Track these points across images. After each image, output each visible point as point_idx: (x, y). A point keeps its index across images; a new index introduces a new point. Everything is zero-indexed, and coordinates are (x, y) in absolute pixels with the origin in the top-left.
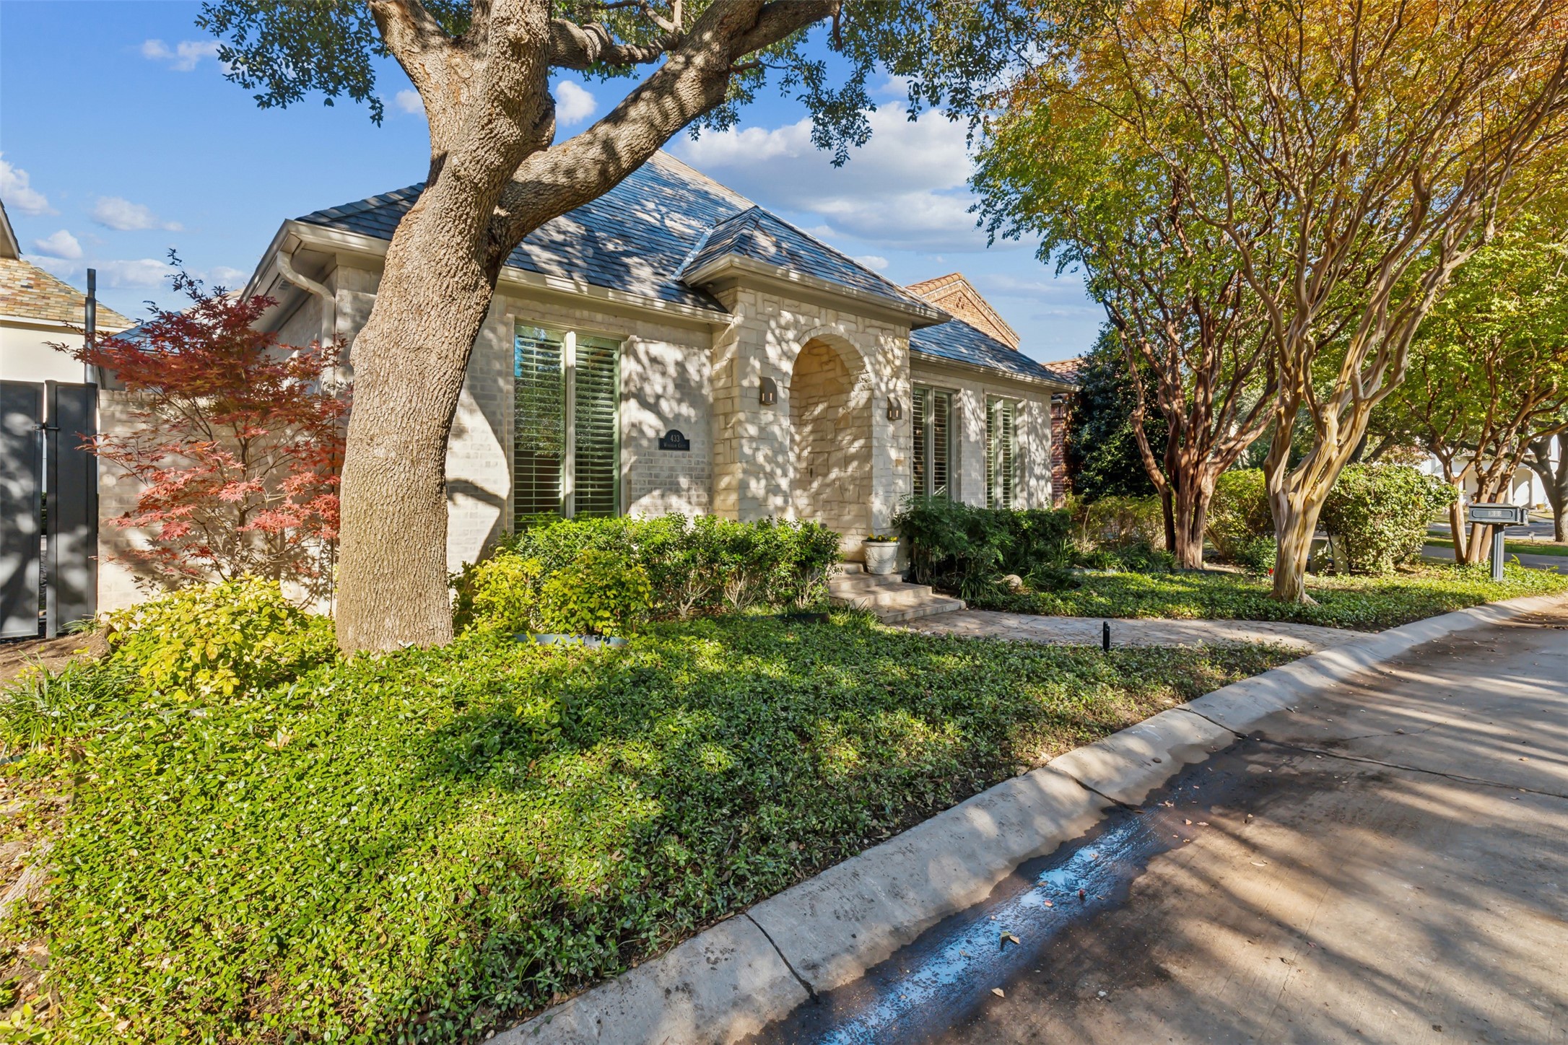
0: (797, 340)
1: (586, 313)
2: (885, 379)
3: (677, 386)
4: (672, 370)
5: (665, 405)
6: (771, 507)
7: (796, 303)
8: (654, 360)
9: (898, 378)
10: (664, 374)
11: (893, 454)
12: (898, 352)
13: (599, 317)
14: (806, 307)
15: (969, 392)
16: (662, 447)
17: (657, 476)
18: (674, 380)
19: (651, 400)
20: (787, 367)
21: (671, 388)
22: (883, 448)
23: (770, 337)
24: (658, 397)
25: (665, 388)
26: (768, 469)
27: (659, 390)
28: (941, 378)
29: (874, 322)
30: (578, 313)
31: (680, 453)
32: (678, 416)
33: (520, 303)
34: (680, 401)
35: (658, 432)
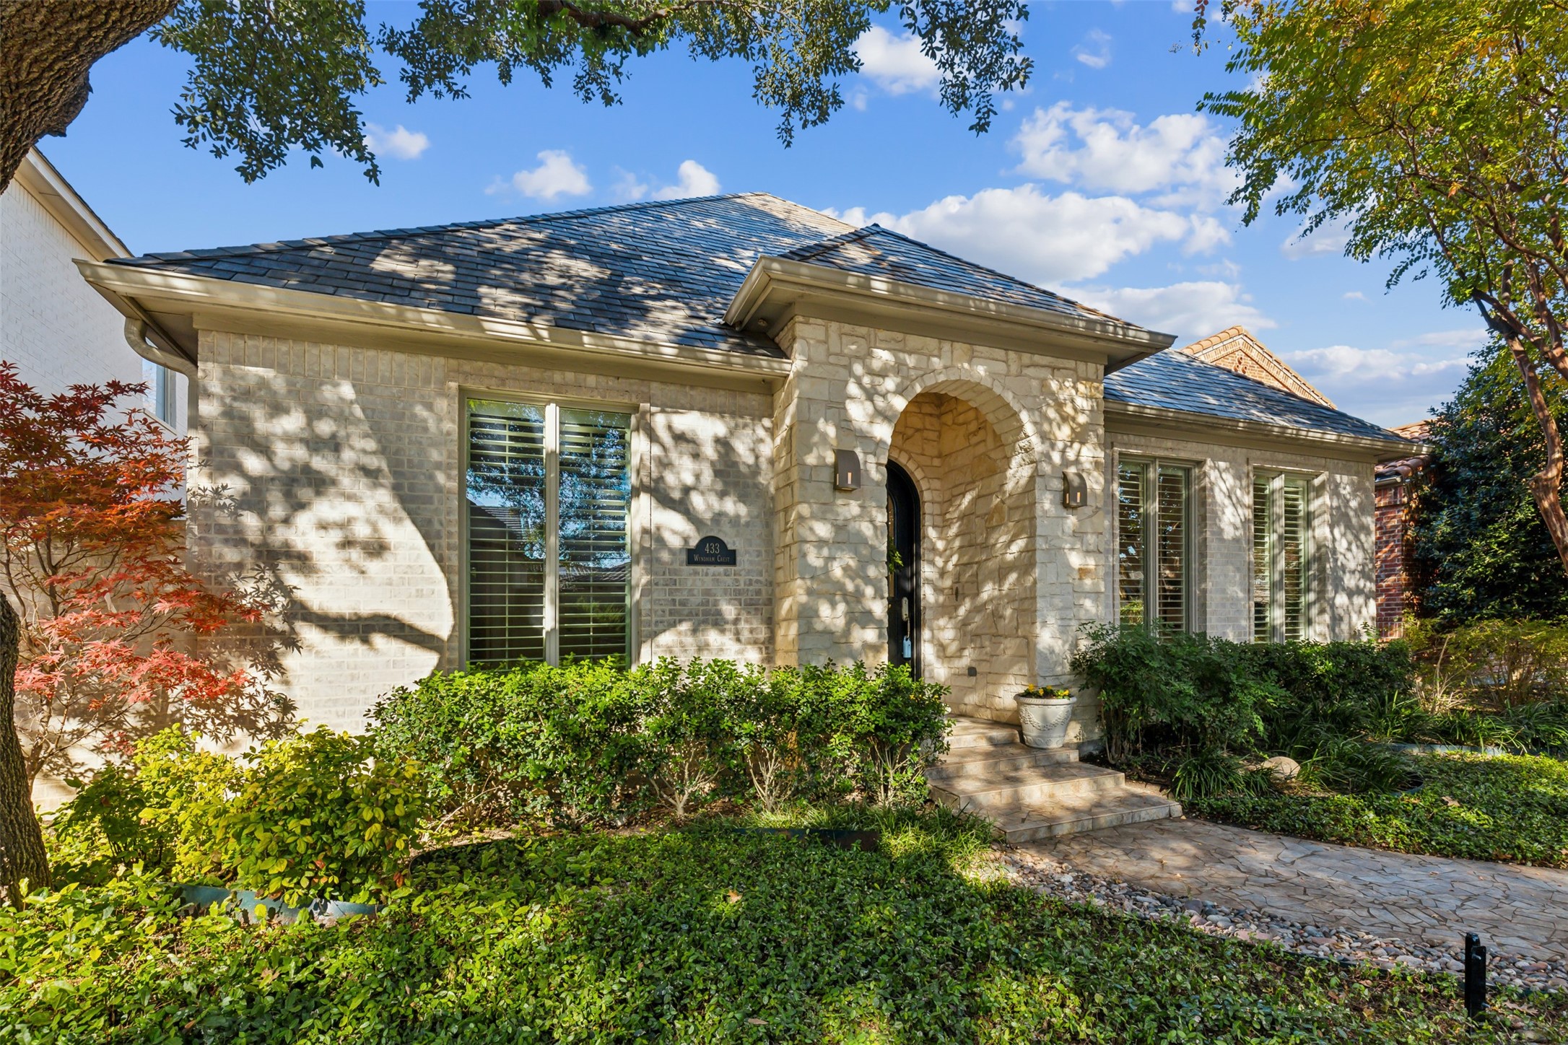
0: (900, 391)
1: (570, 376)
2: (1060, 445)
3: (717, 473)
4: (709, 451)
5: (697, 501)
6: (857, 645)
7: (899, 336)
8: (680, 438)
9: (1083, 443)
10: (696, 456)
11: (1075, 560)
12: (1081, 403)
13: (591, 380)
14: (914, 341)
15: (1222, 465)
16: (691, 561)
17: (683, 603)
18: (712, 463)
19: (676, 495)
20: (883, 432)
21: (707, 476)
22: (1056, 552)
23: (853, 389)
24: (687, 490)
25: (697, 476)
26: (850, 586)
27: (689, 480)
28: (1169, 444)
29: (1037, 358)
30: (558, 377)
31: (721, 569)
32: (719, 517)
33: (467, 366)
34: (722, 495)
35: (686, 540)
